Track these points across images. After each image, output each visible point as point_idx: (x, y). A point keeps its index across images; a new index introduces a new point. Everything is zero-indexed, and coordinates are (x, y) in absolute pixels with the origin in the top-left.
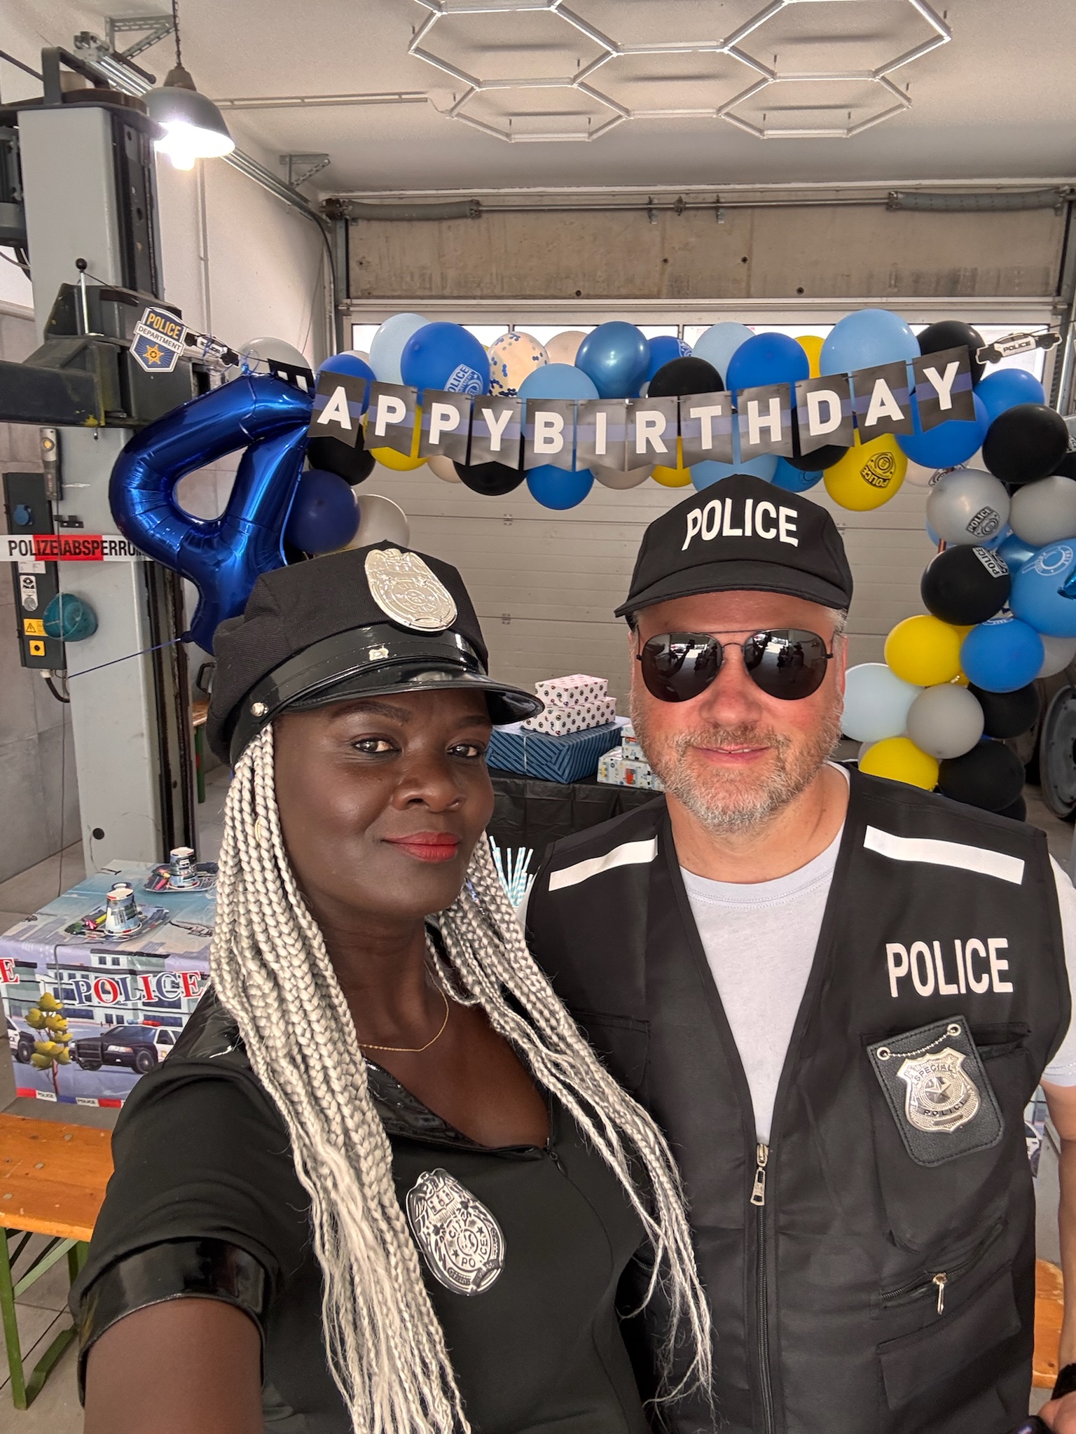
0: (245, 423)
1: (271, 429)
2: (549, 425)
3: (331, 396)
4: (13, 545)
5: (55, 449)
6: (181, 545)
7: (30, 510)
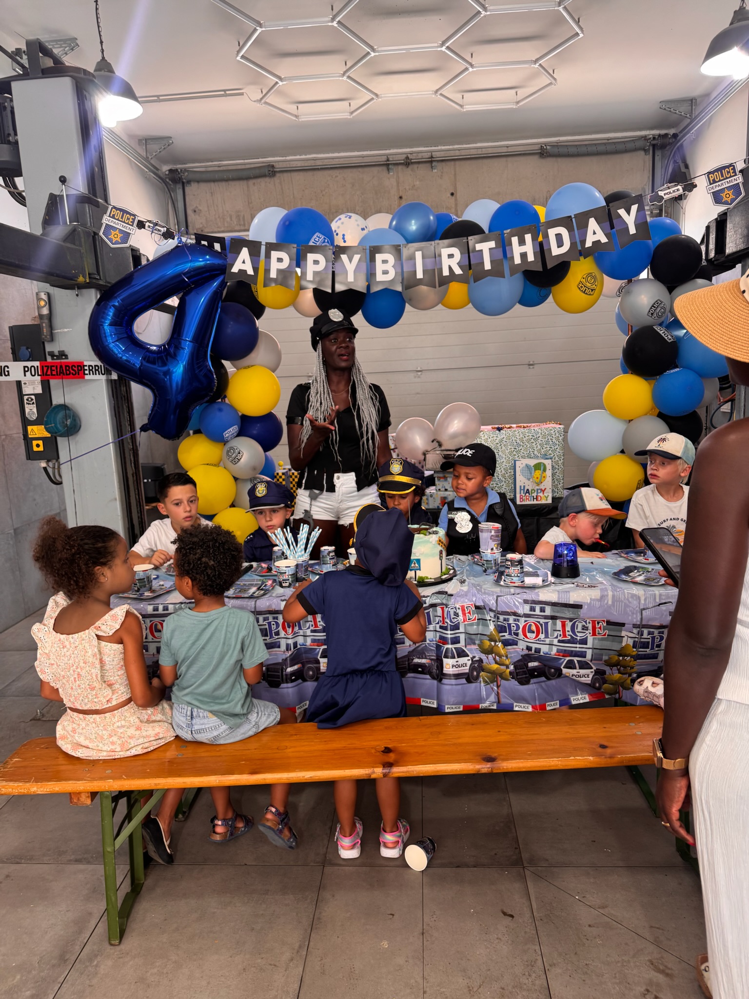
0: (185, 274)
1: (201, 277)
2: (385, 262)
3: (239, 254)
4: (26, 369)
5: (47, 306)
6: (142, 363)
7: (30, 350)
